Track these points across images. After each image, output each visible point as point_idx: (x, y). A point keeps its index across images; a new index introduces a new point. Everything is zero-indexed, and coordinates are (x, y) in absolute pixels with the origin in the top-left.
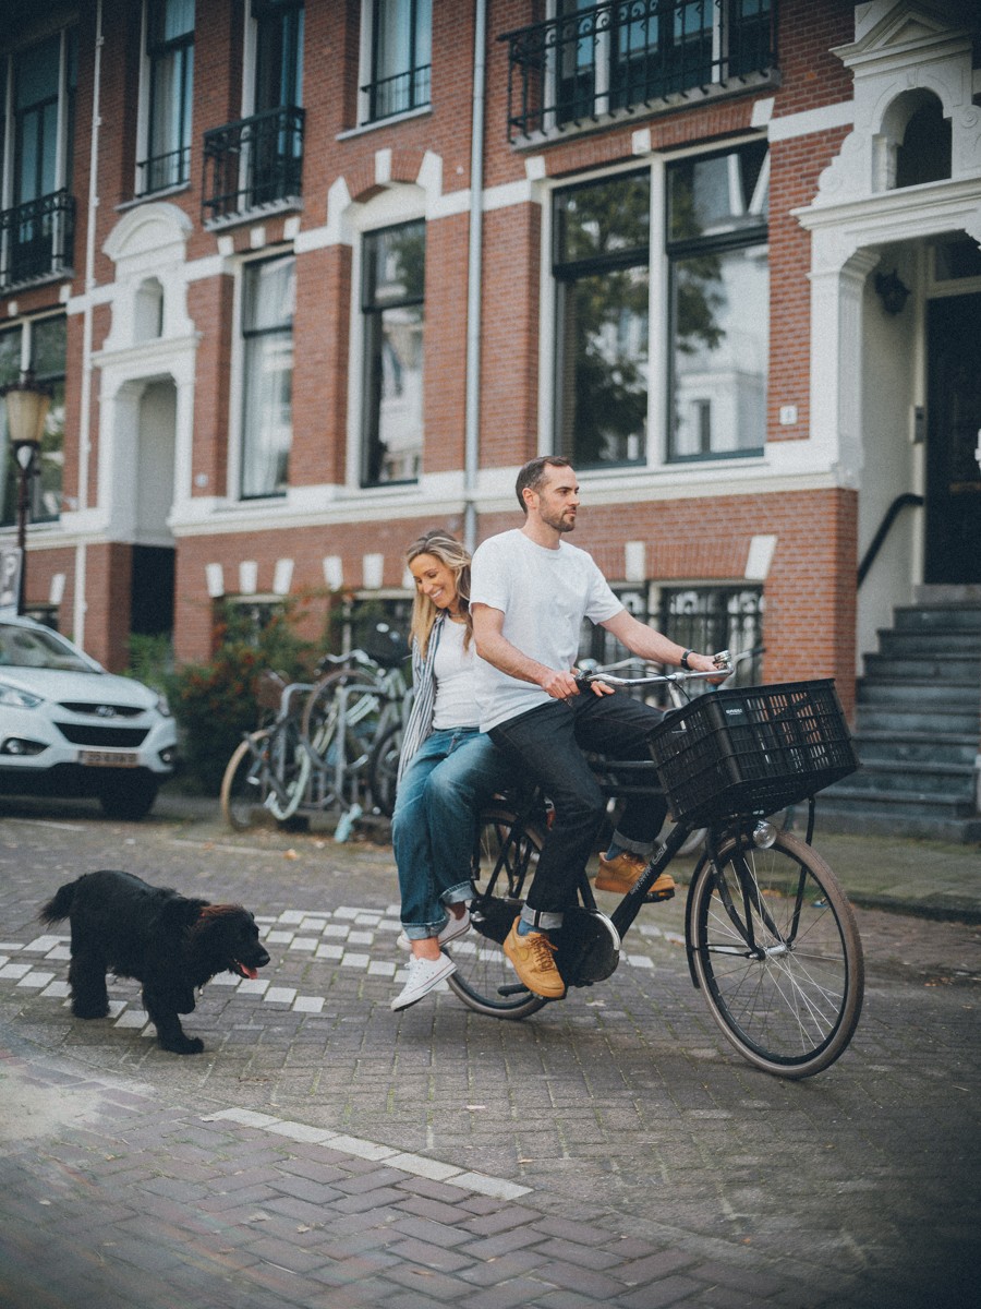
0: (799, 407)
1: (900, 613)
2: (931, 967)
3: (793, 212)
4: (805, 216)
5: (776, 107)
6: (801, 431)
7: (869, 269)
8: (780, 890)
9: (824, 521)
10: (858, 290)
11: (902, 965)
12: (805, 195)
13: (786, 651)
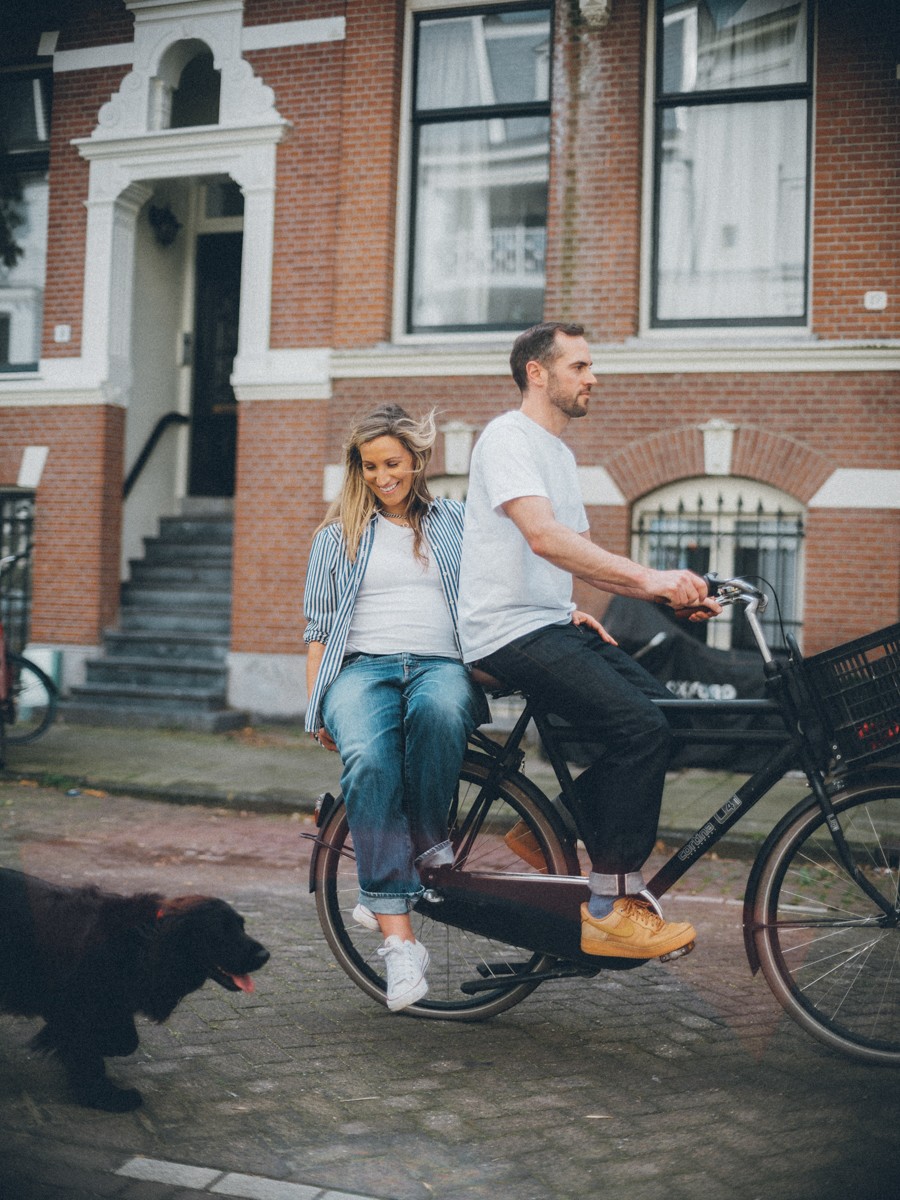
0: (73, 326)
1: (165, 522)
2: (162, 848)
3: (73, 142)
4: (84, 146)
5: (60, 40)
6: (73, 349)
7: (143, 202)
8: (37, 781)
9: (92, 436)
10: (131, 220)
11: (137, 847)
12: (86, 127)
13: (55, 556)
